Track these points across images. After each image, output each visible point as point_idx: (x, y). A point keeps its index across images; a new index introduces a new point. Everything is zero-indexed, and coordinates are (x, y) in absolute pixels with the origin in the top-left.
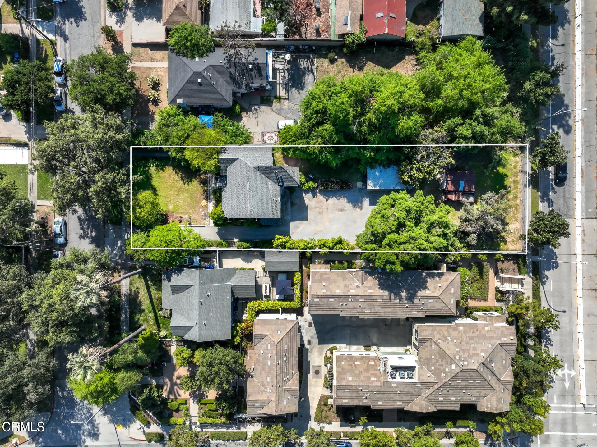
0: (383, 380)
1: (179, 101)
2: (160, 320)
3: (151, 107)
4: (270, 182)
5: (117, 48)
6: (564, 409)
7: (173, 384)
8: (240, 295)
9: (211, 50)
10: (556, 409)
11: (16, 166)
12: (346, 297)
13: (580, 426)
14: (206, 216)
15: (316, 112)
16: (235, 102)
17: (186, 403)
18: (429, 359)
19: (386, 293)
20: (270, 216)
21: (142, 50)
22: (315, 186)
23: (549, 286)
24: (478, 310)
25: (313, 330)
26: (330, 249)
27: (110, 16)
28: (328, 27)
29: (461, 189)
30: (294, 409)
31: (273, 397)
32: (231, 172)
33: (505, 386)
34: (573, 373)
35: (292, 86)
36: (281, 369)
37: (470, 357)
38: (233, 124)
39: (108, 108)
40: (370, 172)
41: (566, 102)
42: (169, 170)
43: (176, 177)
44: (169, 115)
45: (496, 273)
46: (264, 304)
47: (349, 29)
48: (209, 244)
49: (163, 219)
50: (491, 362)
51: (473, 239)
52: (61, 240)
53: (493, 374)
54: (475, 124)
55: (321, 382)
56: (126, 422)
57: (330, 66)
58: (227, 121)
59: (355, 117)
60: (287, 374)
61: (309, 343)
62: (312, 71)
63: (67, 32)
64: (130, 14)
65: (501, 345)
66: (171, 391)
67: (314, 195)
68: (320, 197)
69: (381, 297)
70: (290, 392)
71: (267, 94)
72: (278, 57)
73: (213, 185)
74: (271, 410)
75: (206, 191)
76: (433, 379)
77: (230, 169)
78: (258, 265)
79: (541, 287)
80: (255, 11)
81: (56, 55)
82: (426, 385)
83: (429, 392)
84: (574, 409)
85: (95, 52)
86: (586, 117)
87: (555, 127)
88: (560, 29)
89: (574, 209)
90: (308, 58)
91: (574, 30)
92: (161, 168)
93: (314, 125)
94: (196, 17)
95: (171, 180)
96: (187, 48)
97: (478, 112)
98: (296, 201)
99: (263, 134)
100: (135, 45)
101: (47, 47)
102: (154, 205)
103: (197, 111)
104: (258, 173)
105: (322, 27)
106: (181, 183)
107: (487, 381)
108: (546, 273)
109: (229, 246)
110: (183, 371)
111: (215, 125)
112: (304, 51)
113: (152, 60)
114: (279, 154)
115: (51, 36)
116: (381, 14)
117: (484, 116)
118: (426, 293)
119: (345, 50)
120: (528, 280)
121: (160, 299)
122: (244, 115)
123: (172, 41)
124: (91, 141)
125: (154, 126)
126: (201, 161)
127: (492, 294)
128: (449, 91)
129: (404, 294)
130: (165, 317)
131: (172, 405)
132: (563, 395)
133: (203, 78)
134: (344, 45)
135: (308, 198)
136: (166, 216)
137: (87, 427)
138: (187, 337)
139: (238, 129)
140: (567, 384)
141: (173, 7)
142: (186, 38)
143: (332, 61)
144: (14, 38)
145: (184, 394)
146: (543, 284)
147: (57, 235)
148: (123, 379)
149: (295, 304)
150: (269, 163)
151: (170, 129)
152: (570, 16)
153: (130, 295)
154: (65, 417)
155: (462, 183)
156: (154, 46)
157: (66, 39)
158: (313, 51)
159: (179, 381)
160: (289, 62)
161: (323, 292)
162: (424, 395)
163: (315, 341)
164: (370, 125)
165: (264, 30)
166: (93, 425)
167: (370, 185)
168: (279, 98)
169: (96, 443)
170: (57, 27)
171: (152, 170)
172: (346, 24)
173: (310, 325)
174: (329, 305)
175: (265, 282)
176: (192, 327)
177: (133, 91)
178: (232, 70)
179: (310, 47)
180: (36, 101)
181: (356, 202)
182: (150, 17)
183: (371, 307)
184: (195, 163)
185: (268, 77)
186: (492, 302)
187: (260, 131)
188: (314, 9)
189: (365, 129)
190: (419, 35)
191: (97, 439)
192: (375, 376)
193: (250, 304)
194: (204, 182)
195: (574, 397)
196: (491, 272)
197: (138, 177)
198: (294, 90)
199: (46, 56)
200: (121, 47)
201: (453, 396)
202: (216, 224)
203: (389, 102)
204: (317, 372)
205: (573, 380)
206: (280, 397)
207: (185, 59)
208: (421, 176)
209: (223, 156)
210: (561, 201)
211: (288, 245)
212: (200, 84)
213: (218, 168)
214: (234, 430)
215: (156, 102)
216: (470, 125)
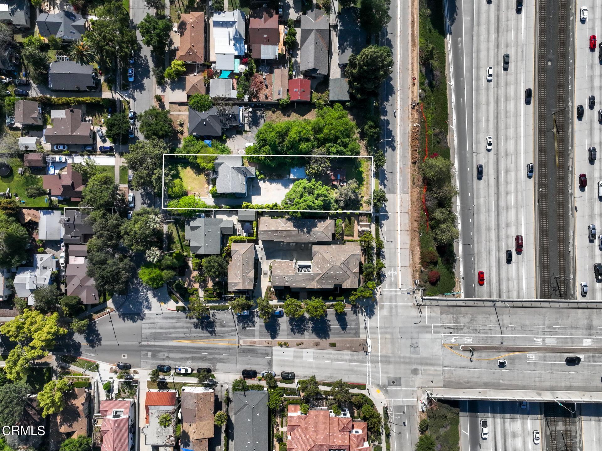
0: (294, 272)
1: (195, 134)
2: (184, 247)
3: (179, 135)
4: (240, 175)
5: (162, 105)
6: (391, 291)
7: (191, 281)
8: (225, 233)
9: (211, 107)
10: (387, 291)
11: (109, 166)
12: (277, 231)
13: (399, 300)
14: (208, 193)
15: (262, 140)
16: (223, 134)
17: (197, 290)
18: (318, 262)
19: (297, 229)
20: (240, 192)
21: (174, 106)
22: (264, 177)
23: (384, 229)
24: (349, 241)
25: (263, 252)
26: (271, 209)
27: (158, 88)
28: (272, 95)
29: (339, 178)
30: (251, 287)
31: (241, 281)
32: (220, 170)
33: (355, 275)
34: (396, 273)
35: (253, 125)
36: (245, 267)
37: (337, 260)
38: (222, 145)
39: (160, 137)
40: (292, 170)
41: (393, 134)
42: (189, 169)
43: (192, 172)
44: (189, 141)
45: (358, 222)
46: (237, 237)
47: (281, 97)
48: (209, 207)
49: (185, 194)
50: (348, 263)
51: (342, 204)
52: (132, 205)
53: (349, 269)
54: (338, 146)
55: (268, 279)
56: (166, 301)
57: (273, 115)
58: (218, 143)
59: (279, 143)
60: (248, 269)
61: (261, 259)
62: (263, 117)
63: (135, 97)
64: (168, 87)
65: (353, 255)
66: (189, 285)
67: (264, 182)
68: (267, 183)
69: (294, 231)
70: (249, 278)
71: (240, 129)
72: (245, 110)
73: (211, 177)
74: (240, 287)
75: (208, 180)
76: (320, 272)
77: (220, 168)
78: (235, 218)
79: (380, 229)
80: (233, 86)
81: (129, 108)
82: (316, 274)
83: (318, 278)
84: (396, 291)
85: (151, 108)
86: (403, 142)
87: (387, 147)
88: (390, 97)
89: (397, 189)
90: (261, 110)
91: (397, 98)
92: (185, 167)
93: (261, 147)
94: (203, 90)
95: (190, 174)
96: (198, 106)
97: (339, 141)
98: (255, 185)
99: (238, 150)
100: (171, 103)
101: (125, 104)
102: (182, 186)
103: (203, 138)
104: (233, 170)
105: (268, 94)
106: (195, 175)
107: (346, 272)
108: (383, 222)
109: (220, 208)
110: (195, 274)
111: (212, 146)
112: (258, 107)
113: (180, 111)
114: (246, 161)
115: (127, 99)
116: (297, 90)
117: (343, 143)
118: (316, 229)
119: (280, 107)
120: (373, 226)
121: (184, 236)
122: (228, 140)
123: (191, 102)
124: (153, 154)
125: (181, 146)
126: (205, 164)
127: (356, 234)
128: (326, 131)
129: (305, 230)
130: (186, 245)
131: (190, 291)
132: (391, 285)
133: (206, 122)
134: (279, 104)
135: (261, 184)
136: (187, 193)
137: (145, 304)
138: (198, 252)
139: (224, 148)
140: (393, 279)
141: (191, 85)
142: (198, 102)
143: (274, 112)
144: (109, 100)
145: (197, 285)
146: (381, 227)
147: (130, 203)
148: (166, 274)
149: (254, 238)
150: (240, 165)
151: (190, 148)
152: (395, 90)
153: (168, 234)
154: (133, 299)
155: (339, 176)
156: (181, 104)
157: (135, 100)
158: (263, 107)
159: (193, 279)
160: (251, 112)
161: (266, 228)
162: (316, 280)
163: (265, 257)
164: (287, 147)
165: (237, 97)
166: (149, 303)
167: (292, 177)
168: (246, 131)
169: (150, 312)
170: (130, 94)
171: (180, 168)
172: (279, 94)
173: (262, 249)
174: (268, 235)
175: (239, 227)
176: (200, 247)
177: (171, 129)
178: (221, 118)
179: (262, 104)
180: (122, 134)
181: (286, 185)
182: (179, 89)
183: (290, 236)
184: (203, 165)
185: (240, 121)
186: (356, 237)
187: (236, 148)
188: (264, 85)
189: (285, 148)
190: (319, 99)
191: (151, 310)
192: (291, 270)
193: (230, 238)
194: (207, 175)
195: (396, 285)
196: (356, 222)
197: (174, 172)
198: (254, 127)
199: (125, 109)
200: (164, 104)
201: (330, 280)
202: (213, 197)
203: (294, 137)
204: (265, 274)
205: (396, 277)
206: (244, 281)
207: (197, 112)
208: (314, 171)
209: (216, 161)
210: (391, 185)
211: (249, 207)
212: (205, 125)
213: (214, 168)
214: (222, 304)
215: (182, 133)
216: (336, 147)
